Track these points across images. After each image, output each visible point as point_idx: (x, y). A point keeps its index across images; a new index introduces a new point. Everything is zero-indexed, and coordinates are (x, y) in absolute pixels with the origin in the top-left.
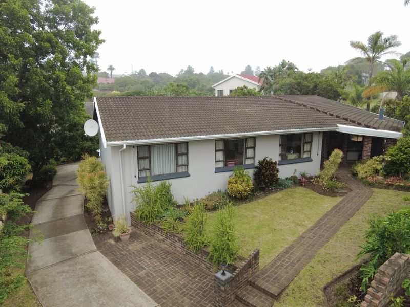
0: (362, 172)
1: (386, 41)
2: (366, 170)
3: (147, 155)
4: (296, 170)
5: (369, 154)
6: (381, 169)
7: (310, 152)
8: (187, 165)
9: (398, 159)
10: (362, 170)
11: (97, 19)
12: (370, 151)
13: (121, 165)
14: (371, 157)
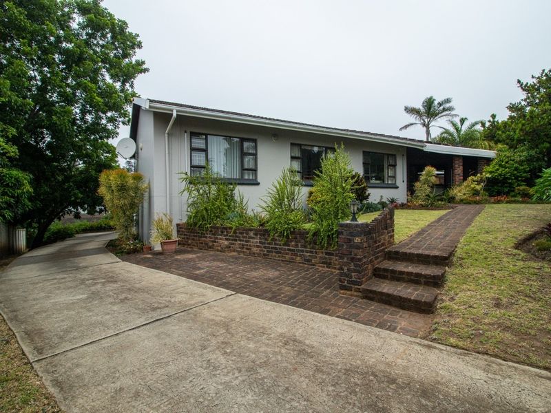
0: (459, 194)
1: (440, 104)
2: (463, 192)
3: (203, 146)
4: (382, 196)
5: (462, 178)
6: (481, 189)
7: (394, 177)
8: (255, 170)
9: (500, 175)
10: (459, 192)
11: (140, 42)
12: (462, 174)
13: (167, 152)
14: (465, 179)
